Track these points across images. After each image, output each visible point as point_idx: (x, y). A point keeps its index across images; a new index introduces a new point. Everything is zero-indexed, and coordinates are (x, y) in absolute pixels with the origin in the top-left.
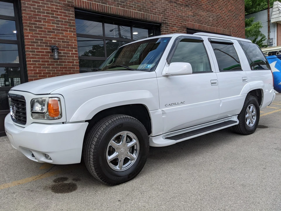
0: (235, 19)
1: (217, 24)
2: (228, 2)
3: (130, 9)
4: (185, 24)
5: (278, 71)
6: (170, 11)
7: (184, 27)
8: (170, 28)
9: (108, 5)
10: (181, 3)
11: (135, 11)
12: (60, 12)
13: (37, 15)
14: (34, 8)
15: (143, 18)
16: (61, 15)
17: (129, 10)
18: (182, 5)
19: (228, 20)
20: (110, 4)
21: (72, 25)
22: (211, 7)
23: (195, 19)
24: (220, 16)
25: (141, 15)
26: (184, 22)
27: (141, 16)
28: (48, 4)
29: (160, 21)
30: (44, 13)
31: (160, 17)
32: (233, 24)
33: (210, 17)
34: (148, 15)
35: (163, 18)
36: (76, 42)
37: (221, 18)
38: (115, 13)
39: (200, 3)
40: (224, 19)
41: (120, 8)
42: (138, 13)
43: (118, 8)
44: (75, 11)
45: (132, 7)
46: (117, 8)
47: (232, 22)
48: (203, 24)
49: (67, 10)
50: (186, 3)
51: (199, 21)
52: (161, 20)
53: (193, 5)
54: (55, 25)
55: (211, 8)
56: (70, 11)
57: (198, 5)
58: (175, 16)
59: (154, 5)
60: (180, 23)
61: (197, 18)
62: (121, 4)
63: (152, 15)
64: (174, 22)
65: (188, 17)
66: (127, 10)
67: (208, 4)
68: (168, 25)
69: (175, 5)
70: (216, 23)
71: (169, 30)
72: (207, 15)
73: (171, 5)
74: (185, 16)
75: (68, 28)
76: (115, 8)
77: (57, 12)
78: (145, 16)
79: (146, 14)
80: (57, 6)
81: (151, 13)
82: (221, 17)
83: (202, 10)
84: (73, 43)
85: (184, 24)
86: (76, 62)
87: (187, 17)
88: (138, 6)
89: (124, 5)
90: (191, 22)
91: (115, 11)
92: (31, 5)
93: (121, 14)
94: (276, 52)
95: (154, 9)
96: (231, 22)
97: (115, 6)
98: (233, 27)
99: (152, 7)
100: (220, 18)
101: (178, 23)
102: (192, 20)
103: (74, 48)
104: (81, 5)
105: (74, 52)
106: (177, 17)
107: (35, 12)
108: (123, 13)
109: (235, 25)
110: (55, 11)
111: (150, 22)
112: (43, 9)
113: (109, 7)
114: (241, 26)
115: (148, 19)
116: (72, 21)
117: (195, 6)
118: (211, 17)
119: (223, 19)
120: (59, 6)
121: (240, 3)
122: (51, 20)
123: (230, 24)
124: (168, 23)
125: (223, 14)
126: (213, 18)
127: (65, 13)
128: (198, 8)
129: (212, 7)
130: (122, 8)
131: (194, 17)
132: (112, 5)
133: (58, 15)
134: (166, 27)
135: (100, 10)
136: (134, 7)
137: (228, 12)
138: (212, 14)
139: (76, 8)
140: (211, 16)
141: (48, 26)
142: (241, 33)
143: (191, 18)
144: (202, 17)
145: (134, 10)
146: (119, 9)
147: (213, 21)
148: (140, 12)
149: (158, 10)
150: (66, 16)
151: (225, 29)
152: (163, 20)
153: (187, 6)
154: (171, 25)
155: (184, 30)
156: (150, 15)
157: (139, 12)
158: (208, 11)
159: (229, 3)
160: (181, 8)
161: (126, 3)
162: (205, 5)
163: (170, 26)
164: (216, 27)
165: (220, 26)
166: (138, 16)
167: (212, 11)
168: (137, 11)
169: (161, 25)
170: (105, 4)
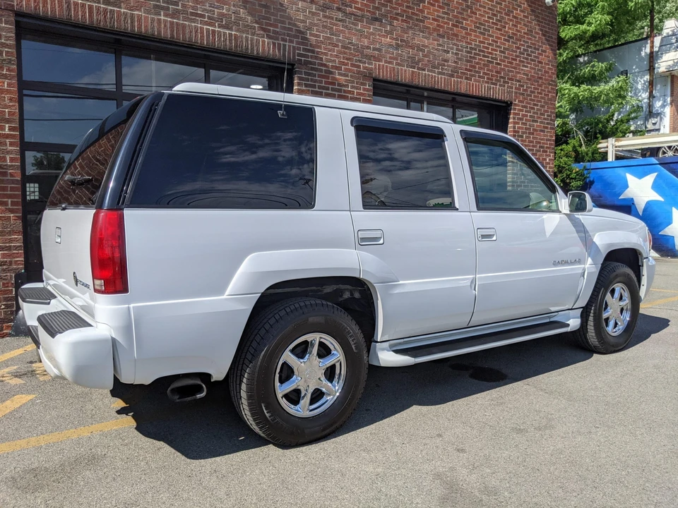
0: (527, 59)
1: (471, 71)
2: (506, 14)
3: (194, 22)
4: (371, 69)
5: (660, 198)
6: (323, 32)
7: (368, 76)
8: (319, 76)
9: (125, 9)
10: (359, 13)
11: (211, 28)
15: (236, 46)
18: (359, 19)
19: (504, 61)
20: (132, 7)
21: (3, 60)
22: (453, 25)
23: (401, 55)
24: (480, 51)
25: (230, 40)
26: (365, 63)
27: (231, 43)
29: (288, 56)
31: (289, 46)
32: (519, 73)
33: (448, 52)
34: (252, 40)
35: (299, 49)
36: (14, 106)
37: (484, 56)
38: (146, 30)
39: (417, 15)
40: (492, 58)
41: (162, 18)
42: (219, 32)
43: (156, 17)
44: (16, 21)
45: (203, 16)
46: (153, 20)
47: (514, 68)
48: (424, 70)
50: (375, 13)
51: (413, 63)
52: (294, 53)
53: (397, 20)
55: (452, 29)
57: (411, 18)
58: (337, 46)
59: (273, 14)
60: (353, 65)
61: (405, 53)
62: (166, 9)
63: (264, 42)
64: (334, 61)
65: (379, 50)
66: (184, 26)
67: (443, 18)
68: (313, 69)
69: (340, 15)
70: (466, 70)
71: (315, 81)
72: (440, 45)
73: (325, 16)
74: (368, 48)
76: (146, 17)
78: (241, 41)
79: (247, 38)
81: (262, 36)
82: (483, 51)
83: (423, 32)
84: (6, 107)
85: (365, 68)
86: (12, 160)
87: (374, 49)
88: (220, 14)
89: (178, 11)
90: (386, 62)
91: (146, 27)
93: (166, 33)
94: (659, 149)
95: (271, 25)
96: (512, 68)
97: (148, 12)
98: (519, 81)
99: (268, 19)
100: (479, 55)
101: (347, 64)
102: (390, 58)
103: (8, 121)
104: (37, 6)
105: (7, 131)
106: (343, 47)
108: (172, 31)
109: (524, 74)
111: (257, 58)
113: (125, 14)
114: (546, 80)
115: (252, 49)
116: (5, 47)
117: (403, 21)
118: (453, 53)
119: (488, 57)
121: (543, 18)
123: (512, 72)
124: (315, 63)
125: (489, 44)
126: (457, 54)
128: (411, 28)
129: (457, 26)
130: (169, 19)
131: (397, 49)
132: (140, 10)
134: (309, 74)
135: (98, 21)
136: (209, 18)
137: (505, 40)
138: (454, 44)
139: (19, 14)
140: (452, 49)
142: (542, 98)
143: (387, 52)
144: (421, 50)
145: (207, 24)
146: (159, 20)
147: (455, 62)
148: (227, 31)
149: (284, 28)
151: (496, 84)
152: (299, 55)
153: (376, 19)
154: (324, 68)
155: (365, 84)
156: (258, 41)
157: (223, 31)
158: (443, 37)
159: (509, 15)
160: (357, 25)
161: (183, 6)
162: (433, 19)
163: (321, 71)
164: (467, 78)
165: (479, 77)
166: (219, 40)
167: (456, 35)
168: (219, 27)
169: (293, 69)
170: (115, 6)
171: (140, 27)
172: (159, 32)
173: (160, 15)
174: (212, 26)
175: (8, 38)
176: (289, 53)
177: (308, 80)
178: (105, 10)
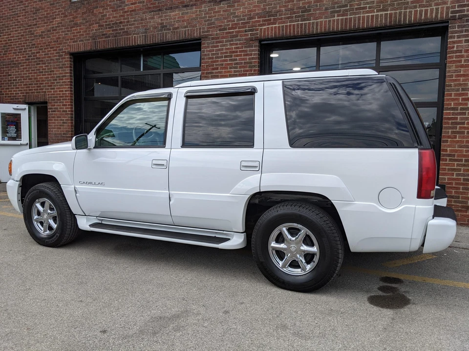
3: (359, 14)
9: (313, 20)
12: (240, 52)
13: (215, 62)
14: (212, 54)
15: (390, 22)
16: (240, 55)
17: (357, 16)
20: (317, 17)
21: (252, 66)
27: (386, 20)
28: (227, 44)
29: (442, 16)
30: (222, 57)
31: (443, 8)
34: (405, 12)
35: (454, 7)
38: (325, 30)
42: (377, 15)
43: (332, 19)
44: (259, 44)
45: (365, 8)
46: (330, 21)
49: (249, 47)
52: (447, 13)
54: (233, 70)
56: (252, 47)
62: (340, 11)
63: (416, 11)
66: (351, 18)
75: (247, 71)
76: (325, 21)
77: (237, 52)
78: (395, 17)
79: (400, 13)
80: (237, 44)
81: (415, 7)
89: (347, 10)
91: (325, 27)
92: (210, 51)
93: (338, 28)
97: (327, 17)
104: (268, 34)
107: (213, 58)
108: (342, 25)
110: (234, 52)
111: (410, 26)
112: (221, 53)
113: (313, 23)
115: (405, 20)
116: (254, 60)
120: (240, 44)
122: (228, 64)
127: (246, 51)
130: (341, 18)
132: (322, 18)
133: (237, 56)
135: (298, 32)
136: (370, 8)
139: (260, 41)
141: (225, 72)
145: (368, 12)
146: (334, 20)
148: (384, 13)
150: (247, 55)
152: (452, 12)
156: (410, 12)
157: (381, 13)
161: (351, 6)
166: (377, 21)
168: (377, 12)
169: (448, 26)
170: (308, 20)
171: (321, 28)
172: (333, 28)
173: (335, 17)
174: (371, 13)
175: (254, 54)
176: (442, 13)
177: (462, 32)
178: (302, 24)
